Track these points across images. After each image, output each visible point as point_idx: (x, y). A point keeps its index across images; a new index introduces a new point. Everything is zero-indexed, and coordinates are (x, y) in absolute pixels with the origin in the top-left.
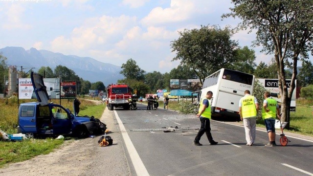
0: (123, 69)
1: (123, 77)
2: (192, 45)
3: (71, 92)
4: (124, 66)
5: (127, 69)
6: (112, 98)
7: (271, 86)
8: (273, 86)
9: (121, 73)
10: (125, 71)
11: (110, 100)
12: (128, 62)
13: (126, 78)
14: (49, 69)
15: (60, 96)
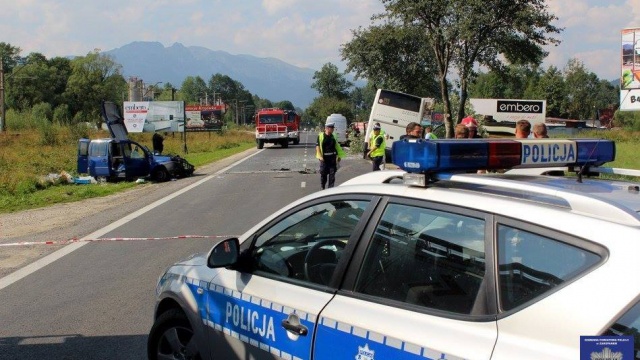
0: (316, 80)
1: (317, 94)
2: (370, 50)
3: (214, 120)
4: (317, 75)
5: (323, 79)
6: (260, 130)
7: (506, 111)
8: (509, 111)
9: (313, 86)
10: (319, 84)
11: (257, 133)
12: (325, 68)
13: (321, 95)
14: (200, 80)
15: (185, 128)
